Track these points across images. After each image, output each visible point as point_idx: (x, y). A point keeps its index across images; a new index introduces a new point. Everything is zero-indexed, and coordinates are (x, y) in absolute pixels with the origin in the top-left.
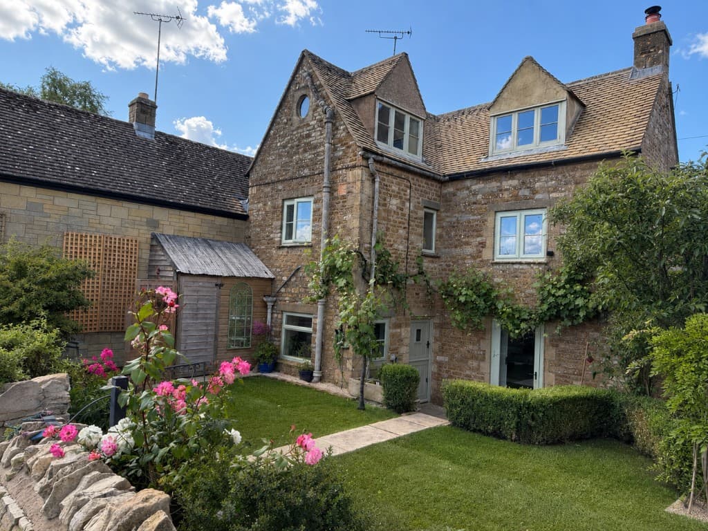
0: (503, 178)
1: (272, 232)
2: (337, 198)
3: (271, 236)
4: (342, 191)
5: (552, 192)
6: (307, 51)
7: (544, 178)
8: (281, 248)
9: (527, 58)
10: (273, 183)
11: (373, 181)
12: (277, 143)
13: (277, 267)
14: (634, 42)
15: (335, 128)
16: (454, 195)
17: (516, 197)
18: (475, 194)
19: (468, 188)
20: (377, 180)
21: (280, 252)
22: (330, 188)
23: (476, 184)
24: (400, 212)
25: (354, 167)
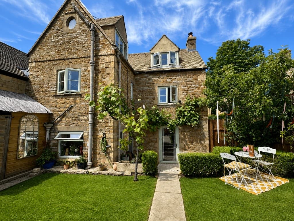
0: (160, 74)
2: (99, 70)
3: (49, 89)
4: (102, 66)
8: (57, 96)
12: (52, 39)
16: (140, 79)
17: (166, 81)
18: (149, 80)
19: (146, 77)
23: (150, 76)
24: (125, 82)
25: (109, 55)
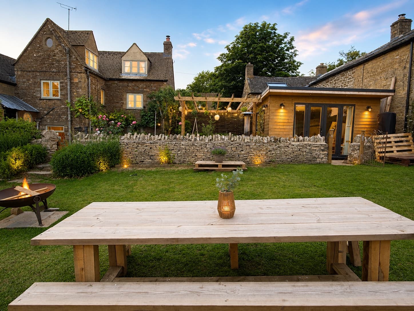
1: (35, 93)
2: (73, 83)
4: (76, 80)
5: (145, 89)
6: (49, 19)
7: (142, 84)
8: (41, 99)
9: (134, 44)
10: (33, 71)
11: (88, 79)
13: (40, 107)
14: (163, 46)
15: (70, 57)
17: (134, 89)
18: (119, 86)
19: (117, 84)
20: (90, 78)
21: (41, 101)
22: (70, 79)
23: (119, 83)
24: (95, 90)
25: (81, 73)
